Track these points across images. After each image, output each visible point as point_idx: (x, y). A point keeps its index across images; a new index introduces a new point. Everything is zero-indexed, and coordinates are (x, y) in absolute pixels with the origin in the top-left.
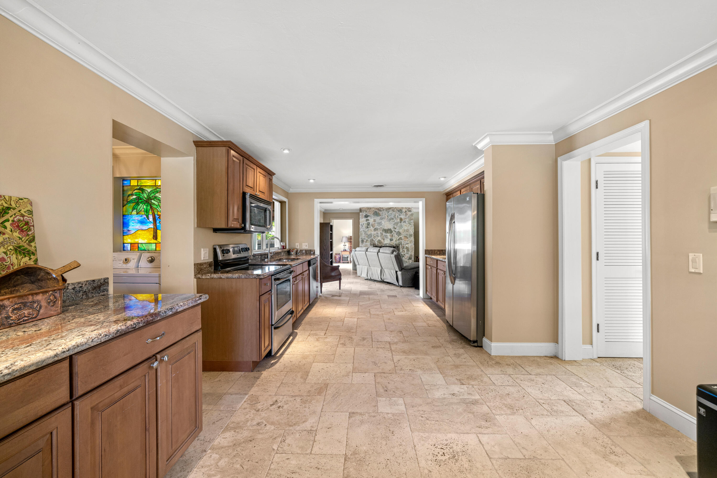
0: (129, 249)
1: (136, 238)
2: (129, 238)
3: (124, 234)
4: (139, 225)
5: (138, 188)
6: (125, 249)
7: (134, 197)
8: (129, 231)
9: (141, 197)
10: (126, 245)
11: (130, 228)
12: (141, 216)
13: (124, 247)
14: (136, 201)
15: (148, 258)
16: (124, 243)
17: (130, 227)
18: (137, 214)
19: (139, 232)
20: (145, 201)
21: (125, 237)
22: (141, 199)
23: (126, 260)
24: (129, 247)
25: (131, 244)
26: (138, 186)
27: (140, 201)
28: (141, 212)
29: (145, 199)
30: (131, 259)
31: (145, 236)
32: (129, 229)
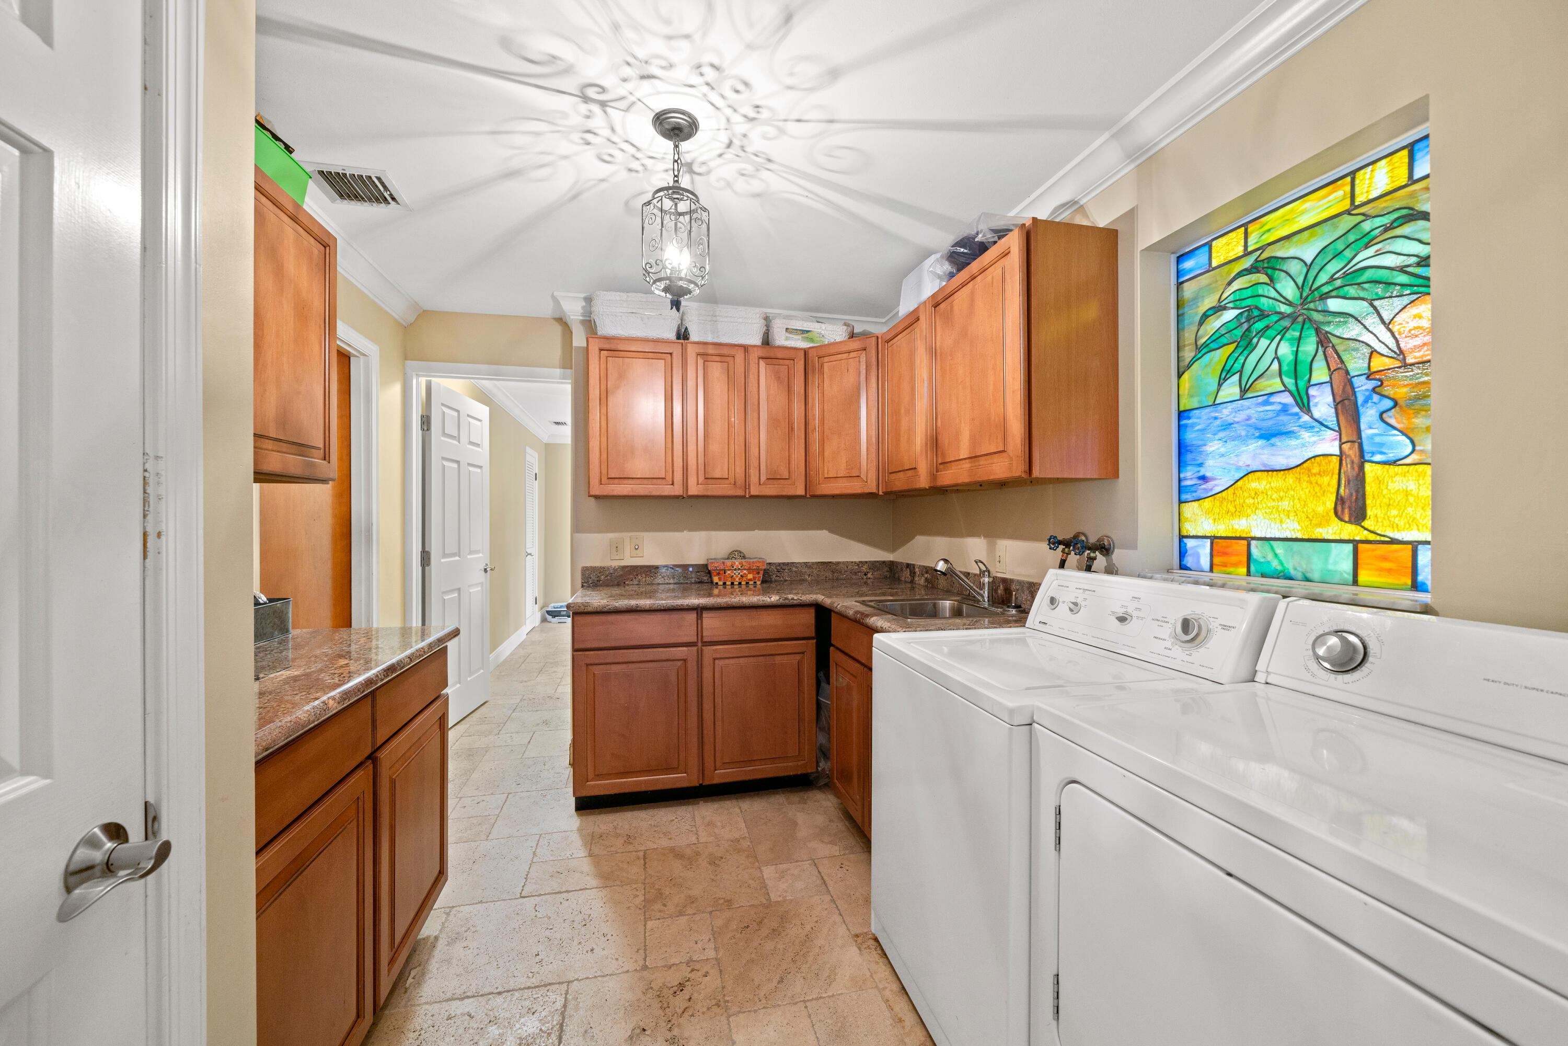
0: (1205, 562)
1: (1239, 512)
2: (1208, 512)
3: (1184, 497)
4: (1255, 445)
5: (1247, 263)
6: (1188, 561)
7: (1229, 315)
8: (1203, 478)
9: (1264, 303)
10: (1190, 543)
11: (1211, 467)
12: (1266, 403)
13: (1182, 553)
14: (1238, 333)
15: (1319, 639)
16: (1182, 537)
17: (1210, 463)
18: (1244, 391)
19: (1256, 484)
20: (1283, 316)
21: (1190, 509)
22: (1263, 315)
23: (1186, 625)
24: (1202, 553)
25: (1213, 539)
26: (1247, 254)
27: (1259, 325)
28: (1262, 383)
29: (1284, 309)
30: (1214, 625)
31: (1285, 505)
32: (1203, 472)
